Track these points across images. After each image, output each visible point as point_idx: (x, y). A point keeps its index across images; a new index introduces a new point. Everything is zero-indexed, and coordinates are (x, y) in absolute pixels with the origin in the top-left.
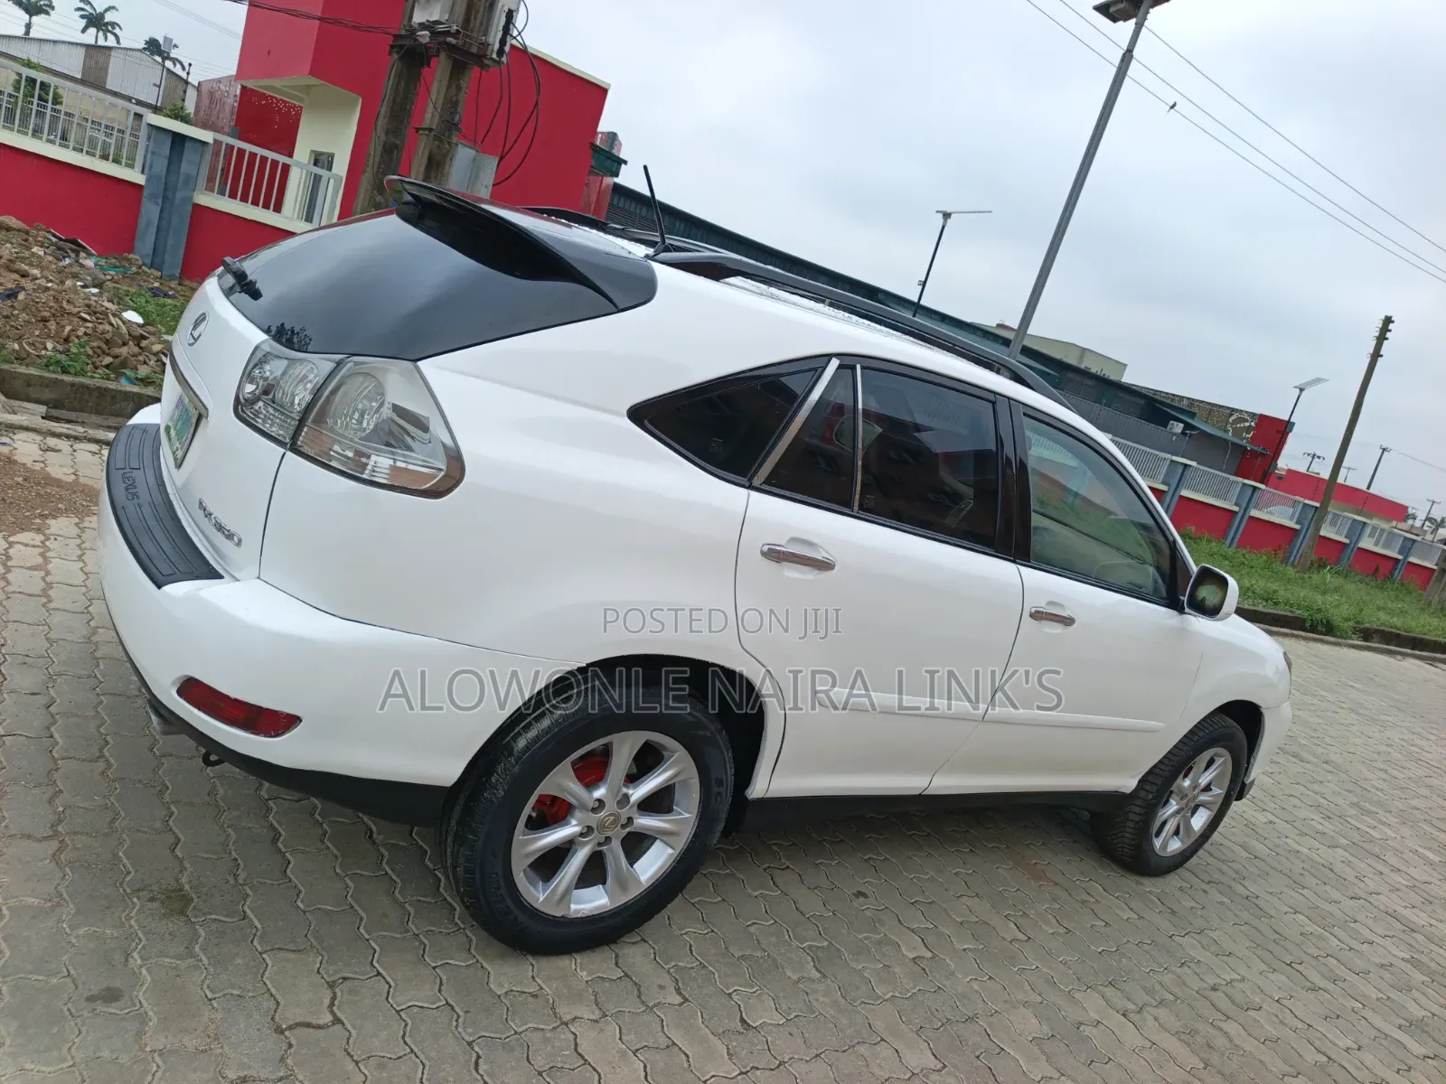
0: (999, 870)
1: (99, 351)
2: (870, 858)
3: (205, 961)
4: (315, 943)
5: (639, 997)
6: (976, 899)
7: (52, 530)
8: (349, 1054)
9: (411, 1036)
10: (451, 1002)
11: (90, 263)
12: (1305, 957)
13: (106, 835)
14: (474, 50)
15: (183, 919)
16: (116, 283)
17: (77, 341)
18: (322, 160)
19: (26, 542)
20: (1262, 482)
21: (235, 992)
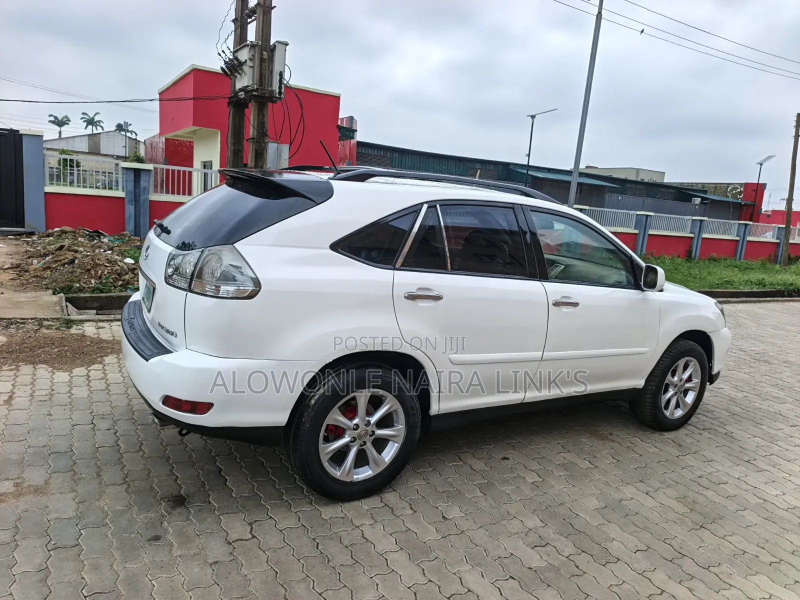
0: (581, 439)
1: (115, 279)
2: (511, 442)
3: (195, 521)
4: (241, 509)
5: (393, 513)
6: (568, 453)
7: (106, 362)
8: (260, 548)
9: (287, 539)
10: (304, 524)
11: (106, 240)
12: (757, 457)
13: (147, 479)
14: (267, 95)
15: (183, 506)
16: (120, 247)
17: (104, 276)
18: (207, 165)
19: (96, 369)
20: (750, 221)
21: (209, 531)
